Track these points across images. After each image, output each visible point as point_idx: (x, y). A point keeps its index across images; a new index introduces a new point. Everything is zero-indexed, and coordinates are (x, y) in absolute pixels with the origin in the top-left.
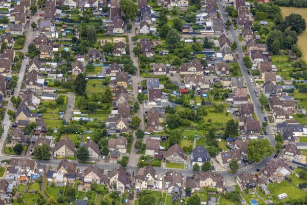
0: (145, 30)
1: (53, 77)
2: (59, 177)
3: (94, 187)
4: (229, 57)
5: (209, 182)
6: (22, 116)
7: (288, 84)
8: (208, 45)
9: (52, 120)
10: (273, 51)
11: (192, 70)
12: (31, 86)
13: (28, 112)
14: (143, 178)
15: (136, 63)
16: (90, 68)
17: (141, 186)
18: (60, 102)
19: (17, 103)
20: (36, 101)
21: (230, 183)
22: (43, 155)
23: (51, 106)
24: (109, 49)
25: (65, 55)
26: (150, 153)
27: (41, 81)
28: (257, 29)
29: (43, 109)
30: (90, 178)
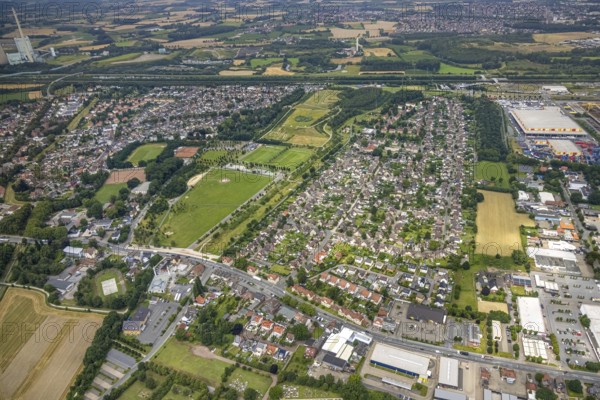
0: (411, 193)
1: (366, 206)
2: (352, 243)
3: (364, 247)
4: (442, 208)
5: (409, 253)
6: (347, 219)
7: (464, 222)
8: (435, 201)
9: (359, 222)
10: (464, 207)
11: (423, 211)
12: (355, 209)
13: (350, 218)
14: (383, 248)
15: (401, 205)
16: (382, 205)
17: (382, 251)
18: (364, 216)
19: (348, 214)
20: (355, 214)
21: (418, 256)
22: (350, 234)
23: (360, 217)
24: (392, 198)
25: (374, 199)
26: (391, 239)
27: (360, 207)
28: (461, 197)
29: (356, 218)
30: (364, 244)
